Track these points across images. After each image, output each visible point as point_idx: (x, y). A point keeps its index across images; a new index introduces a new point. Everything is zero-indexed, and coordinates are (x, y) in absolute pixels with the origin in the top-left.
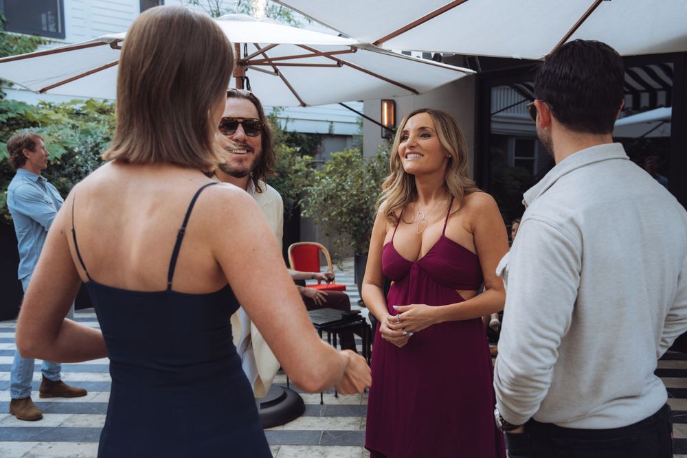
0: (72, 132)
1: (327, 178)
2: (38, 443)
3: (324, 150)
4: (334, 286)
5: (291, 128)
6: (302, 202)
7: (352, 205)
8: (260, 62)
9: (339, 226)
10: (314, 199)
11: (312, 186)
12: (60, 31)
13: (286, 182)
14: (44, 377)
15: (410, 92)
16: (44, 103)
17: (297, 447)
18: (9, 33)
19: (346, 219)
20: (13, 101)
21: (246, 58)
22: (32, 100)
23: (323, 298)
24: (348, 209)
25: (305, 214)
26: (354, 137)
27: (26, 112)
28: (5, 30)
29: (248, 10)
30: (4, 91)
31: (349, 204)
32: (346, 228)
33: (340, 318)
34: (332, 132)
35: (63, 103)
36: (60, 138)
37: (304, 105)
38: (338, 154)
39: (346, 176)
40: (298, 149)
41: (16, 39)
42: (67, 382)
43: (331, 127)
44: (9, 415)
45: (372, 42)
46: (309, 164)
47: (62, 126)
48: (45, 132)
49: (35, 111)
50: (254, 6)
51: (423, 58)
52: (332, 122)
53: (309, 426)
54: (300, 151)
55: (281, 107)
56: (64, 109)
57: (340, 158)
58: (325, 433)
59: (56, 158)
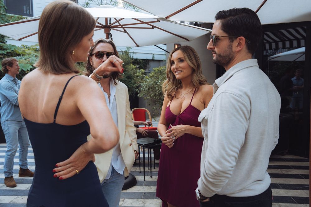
0: (36, 58)
1: (150, 79)
2: (17, 196)
3: (150, 67)
4: (152, 128)
5: (135, 57)
6: (138, 90)
7: (160, 91)
8: (116, 27)
9: (155, 101)
10: (144, 88)
11: (143, 83)
12: (31, 13)
13: (132, 81)
14: (20, 167)
15: (185, 40)
16: (23, 46)
17: (132, 199)
18: (8, 14)
19: (158, 98)
20: (10, 45)
21: (111, 24)
22: (18, 44)
23: (146, 133)
24: (159, 93)
25: (139, 95)
26: (164, 61)
27: (15, 50)
28: (7, 13)
29: (116, 4)
30: (6, 40)
31: (159, 91)
32: (158, 102)
33: (153, 142)
34: (154, 59)
35: (32, 46)
36: (30, 61)
37: (138, 46)
38: (156, 69)
39: (158, 78)
40: (138, 66)
41: (11, 17)
42: (31, 170)
43: (153, 56)
44: (4, 184)
45: (164, 17)
46: (143, 73)
47: (31, 56)
48: (23, 58)
49: (19, 49)
50: (118, 2)
51: (190, 24)
52: (154, 54)
53: (138, 190)
54: (139, 67)
55: (130, 47)
56: (33, 48)
57: (157, 70)
58: (145, 193)
59: (28, 70)
